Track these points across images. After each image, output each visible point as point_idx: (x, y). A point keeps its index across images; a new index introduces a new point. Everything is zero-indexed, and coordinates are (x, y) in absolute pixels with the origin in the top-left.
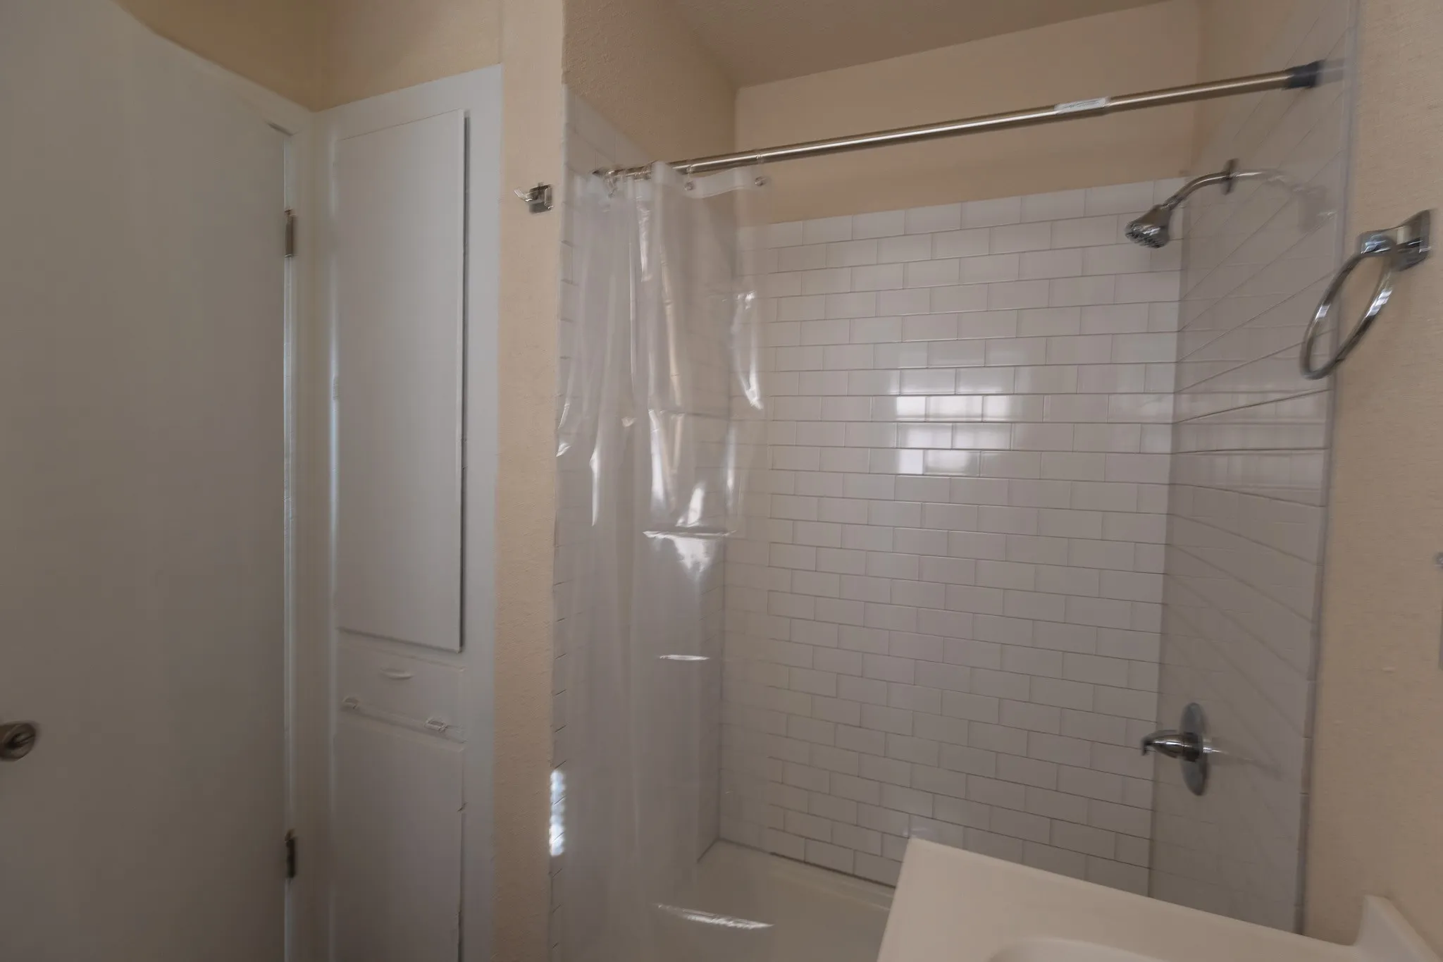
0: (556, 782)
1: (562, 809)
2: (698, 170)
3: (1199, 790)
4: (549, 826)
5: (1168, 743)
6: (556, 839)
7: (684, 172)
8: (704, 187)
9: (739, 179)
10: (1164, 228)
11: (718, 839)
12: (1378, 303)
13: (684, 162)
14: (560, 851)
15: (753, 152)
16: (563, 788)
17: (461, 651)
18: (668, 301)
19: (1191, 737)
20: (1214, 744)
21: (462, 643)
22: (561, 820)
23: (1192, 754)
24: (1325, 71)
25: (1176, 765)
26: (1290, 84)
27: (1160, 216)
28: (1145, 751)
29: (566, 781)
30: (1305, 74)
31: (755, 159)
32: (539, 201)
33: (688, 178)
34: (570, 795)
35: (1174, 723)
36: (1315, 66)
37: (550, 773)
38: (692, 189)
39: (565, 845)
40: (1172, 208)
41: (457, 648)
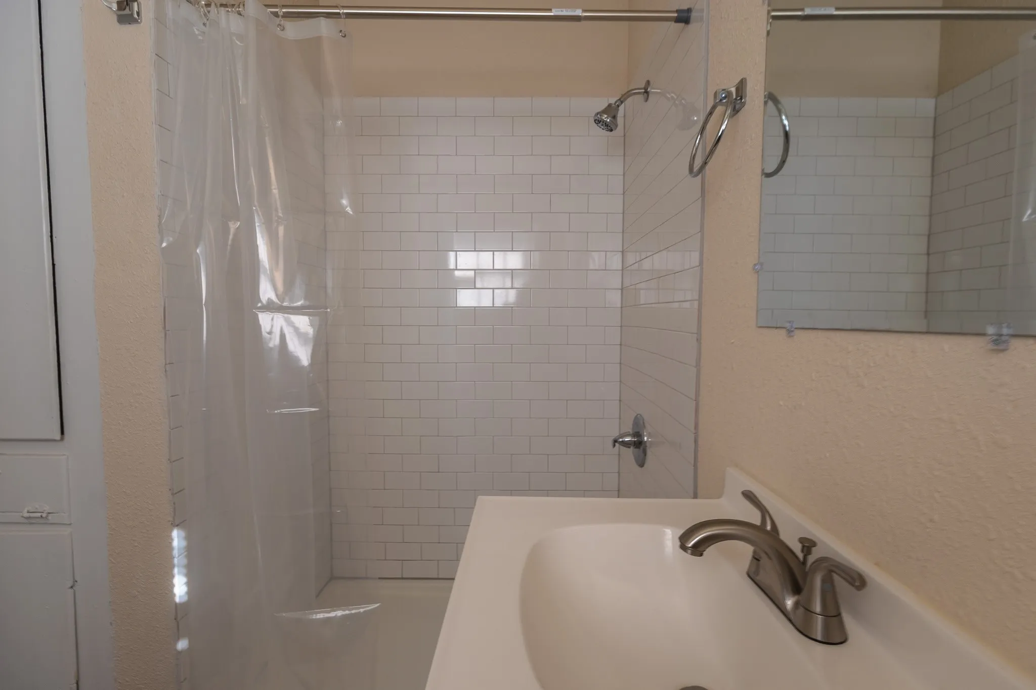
0: (177, 539)
1: (184, 561)
2: (287, 16)
3: (642, 465)
4: (173, 576)
5: (626, 440)
6: (180, 588)
7: (276, 15)
8: (293, 31)
9: (324, 28)
10: (614, 117)
11: (332, 578)
12: (723, 127)
13: (275, 6)
14: (185, 599)
15: (336, 7)
16: (184, 543)
17: (62, 439)
18: (267, 125)
19: (638, 434)
20: (649, 436)
21: (62, 432)
22: (184, 571)
23: (639, 444)
24: (694, 15)
25: (629, 452)
26: (678, 20)
27: (611, 110)
28: (614, 446)
29: (188, 538)
30: (685, 15)
31: (339, 14)
32: (127, 11)
33: (277, 20)
34: (190, 550)
35: (628, 427)
36: (689, 10)
37: (171, 531)
38: (282, 30)
39: (189, 593)
40: (618, 106)
41: (58, 436)
